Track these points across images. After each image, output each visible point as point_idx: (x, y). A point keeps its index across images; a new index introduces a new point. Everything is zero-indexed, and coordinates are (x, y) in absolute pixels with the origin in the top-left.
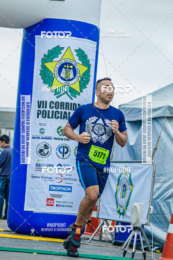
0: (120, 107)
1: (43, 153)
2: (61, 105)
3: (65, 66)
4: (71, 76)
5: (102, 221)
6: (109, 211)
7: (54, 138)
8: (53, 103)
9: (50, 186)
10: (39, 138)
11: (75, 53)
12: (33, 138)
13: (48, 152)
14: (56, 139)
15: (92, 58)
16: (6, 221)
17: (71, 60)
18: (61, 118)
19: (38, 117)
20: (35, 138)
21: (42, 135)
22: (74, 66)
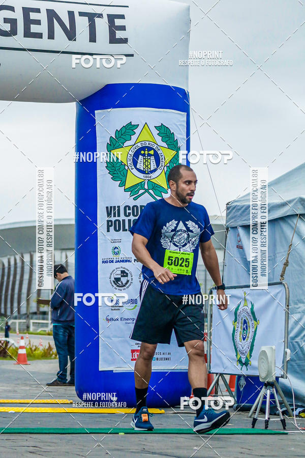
0: (228, 206)
1: (120, 283)
3: (142, 152)
4: (153, 166)
5: (215, 378)
6: (225, 360)
8: (129, 207)
10: (112, 262)
11: (155, 132)
12: (103, 262)
13: (128, 281)
15: (182, 137)
17: (151, 143)
19: (108, 231)
20: (106, 262)
21: (117, 256)
22: (155, 151)
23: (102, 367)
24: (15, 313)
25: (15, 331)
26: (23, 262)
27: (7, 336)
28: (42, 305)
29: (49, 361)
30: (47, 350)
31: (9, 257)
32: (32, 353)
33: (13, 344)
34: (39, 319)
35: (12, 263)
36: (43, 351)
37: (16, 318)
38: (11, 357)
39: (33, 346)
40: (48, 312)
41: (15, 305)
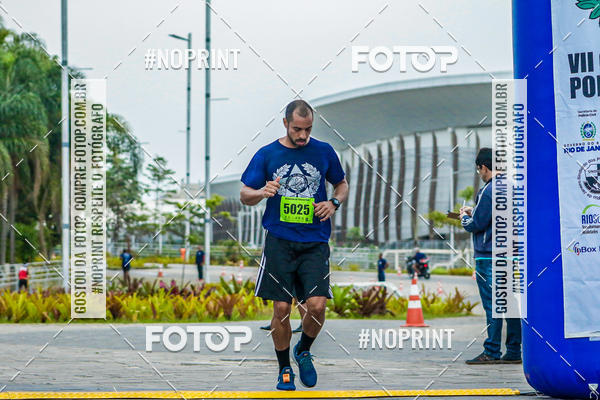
1: (596, 186)
10: (582, 149)
12: (566, 151)
19: (573, 96)
20: (571, 151)
21: (590, 140)
23: (571, 332)
24: (393, 239)
25: (393, 268)
26: (403, 152)
27: (381, 278)
28: (440, 224)
29: (458, 319)
30: (454, 300)
31: (378, 142)
32: (428, 306)
33: (395, 292)
34: (434, 248)
35: (385, 152)
36: (446, 304)
37: (393, 247)
38: (392, 314)
39: (429, 295)
40: (449, 235)
41: (393, 224)
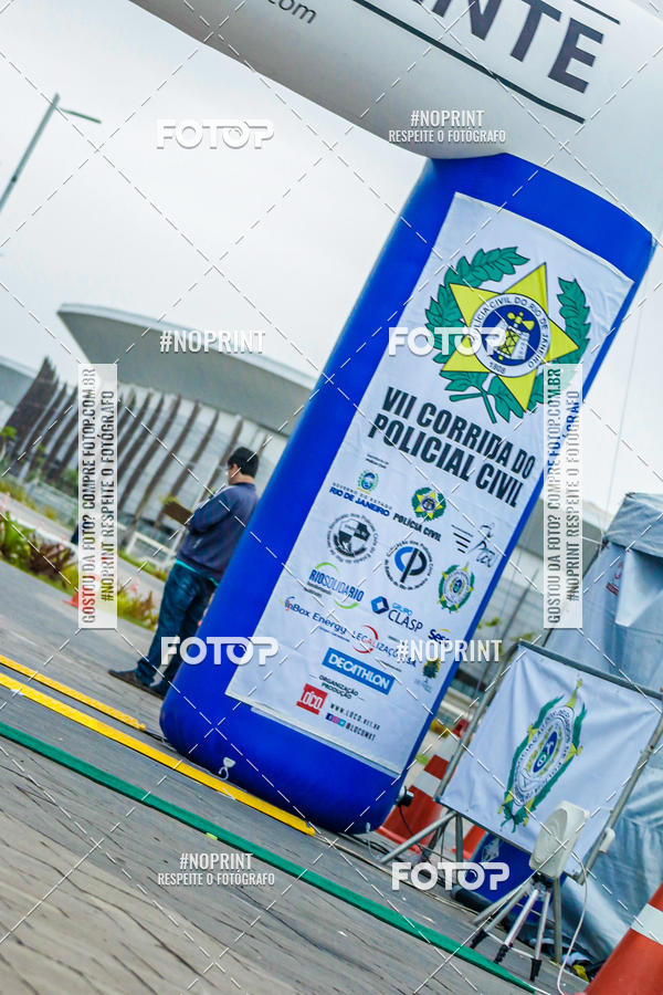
0: (629, 499)
1: (346, 545)
2: (455, 427)
3: (511, 316)
4: (518, 352)
5: (443, 816)
6: (480, 793)
7: (396, 516)
8: (434, 409)
9: (331, 651)
10: (351, 498)
11: (555, 289)
12: (333, 490)
13: (363, 550)
14: (401, 519)
15: (603, 323)
16: (160, 703)
17: (536, 306)
18: (439, 465)
19: (371, 435)
21: (365, 492)
23: (235, 690)
